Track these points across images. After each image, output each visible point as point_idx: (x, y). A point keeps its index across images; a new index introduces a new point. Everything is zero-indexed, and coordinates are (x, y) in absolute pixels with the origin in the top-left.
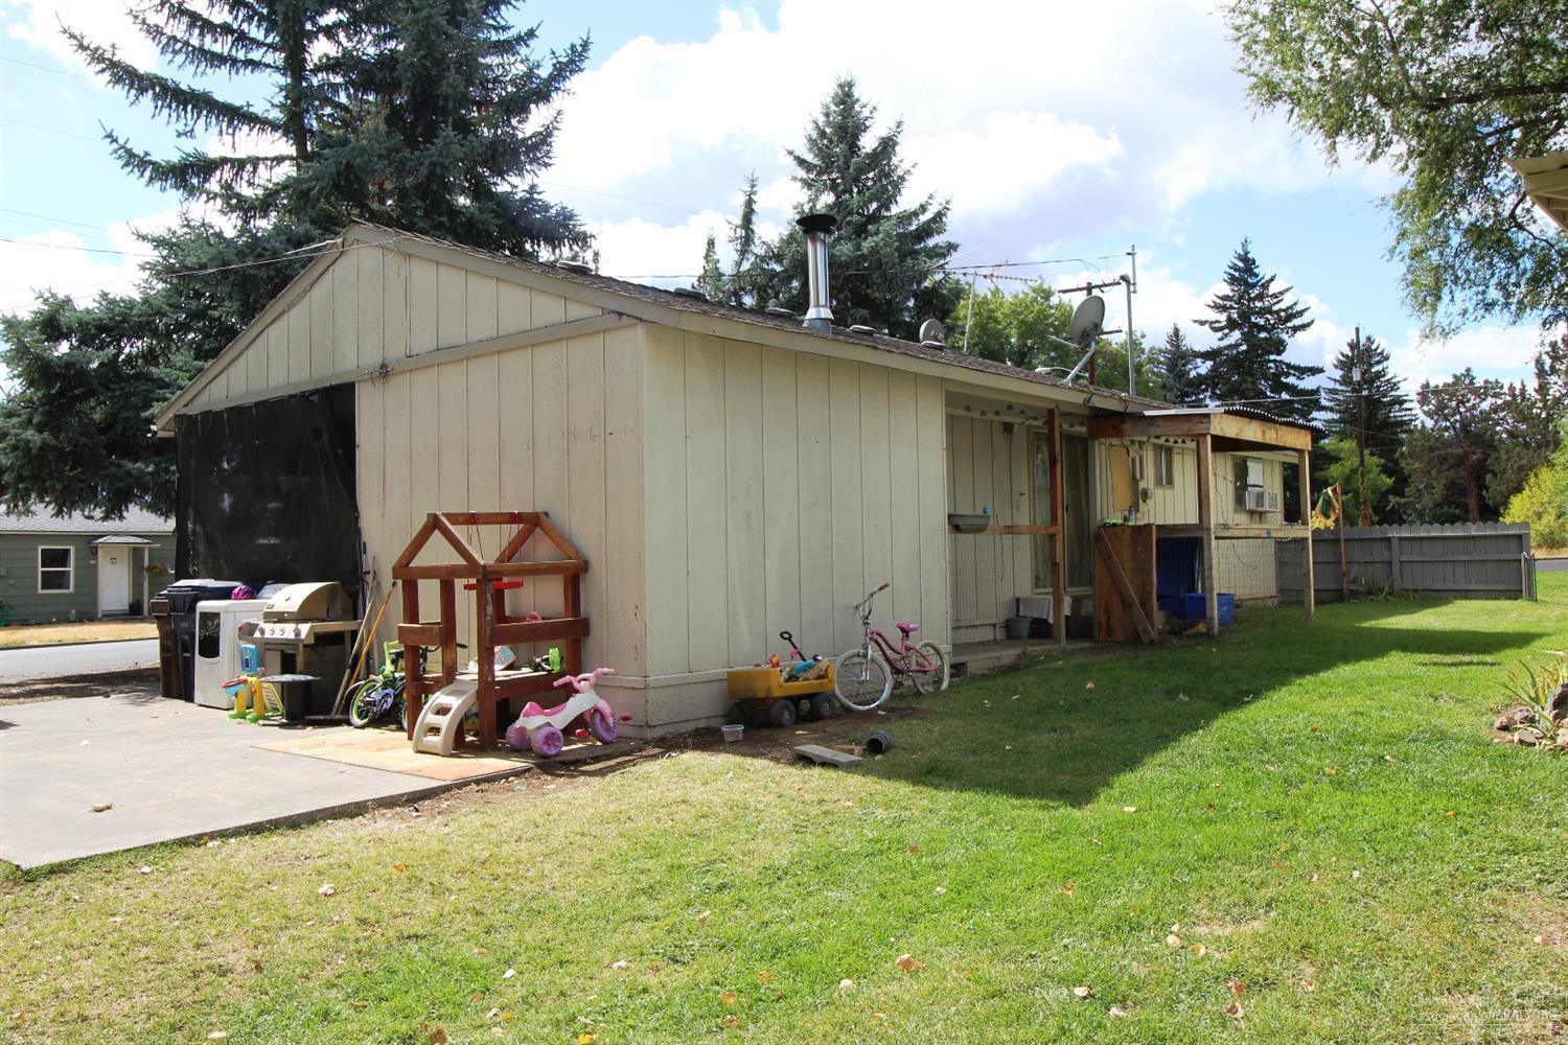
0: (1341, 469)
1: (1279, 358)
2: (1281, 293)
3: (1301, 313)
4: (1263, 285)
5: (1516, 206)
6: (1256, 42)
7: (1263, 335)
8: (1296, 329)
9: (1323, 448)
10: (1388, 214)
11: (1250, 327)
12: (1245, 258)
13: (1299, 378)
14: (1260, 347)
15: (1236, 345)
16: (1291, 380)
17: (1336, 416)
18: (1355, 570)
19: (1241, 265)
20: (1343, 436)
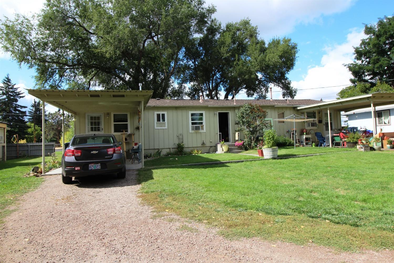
0: (31, 130)
1: (16, 103)
2: (17, 88)
3: (22, 93)
4: (12, 86)
5: (58, 83)
6: (3, 38)
7: (12, 97)
8: (21, 97)
9: (27, 125)
10: (34, 79)
11: (9, 95)
12: (8, 78)
13: (21, 108)
14: (11, 100)
15: (5, 99)
16: (19, 109)
17: (31, 118)
18: (20, 152)
19: (7, 80)
20: (32, 122)
